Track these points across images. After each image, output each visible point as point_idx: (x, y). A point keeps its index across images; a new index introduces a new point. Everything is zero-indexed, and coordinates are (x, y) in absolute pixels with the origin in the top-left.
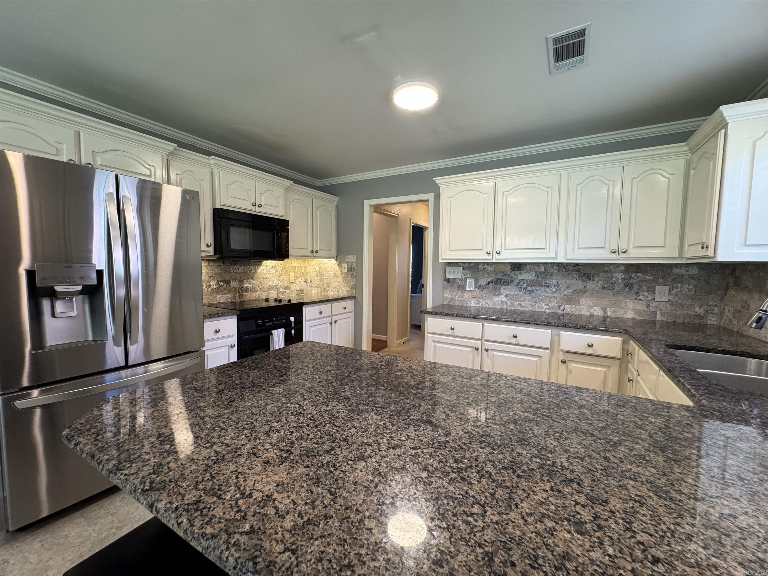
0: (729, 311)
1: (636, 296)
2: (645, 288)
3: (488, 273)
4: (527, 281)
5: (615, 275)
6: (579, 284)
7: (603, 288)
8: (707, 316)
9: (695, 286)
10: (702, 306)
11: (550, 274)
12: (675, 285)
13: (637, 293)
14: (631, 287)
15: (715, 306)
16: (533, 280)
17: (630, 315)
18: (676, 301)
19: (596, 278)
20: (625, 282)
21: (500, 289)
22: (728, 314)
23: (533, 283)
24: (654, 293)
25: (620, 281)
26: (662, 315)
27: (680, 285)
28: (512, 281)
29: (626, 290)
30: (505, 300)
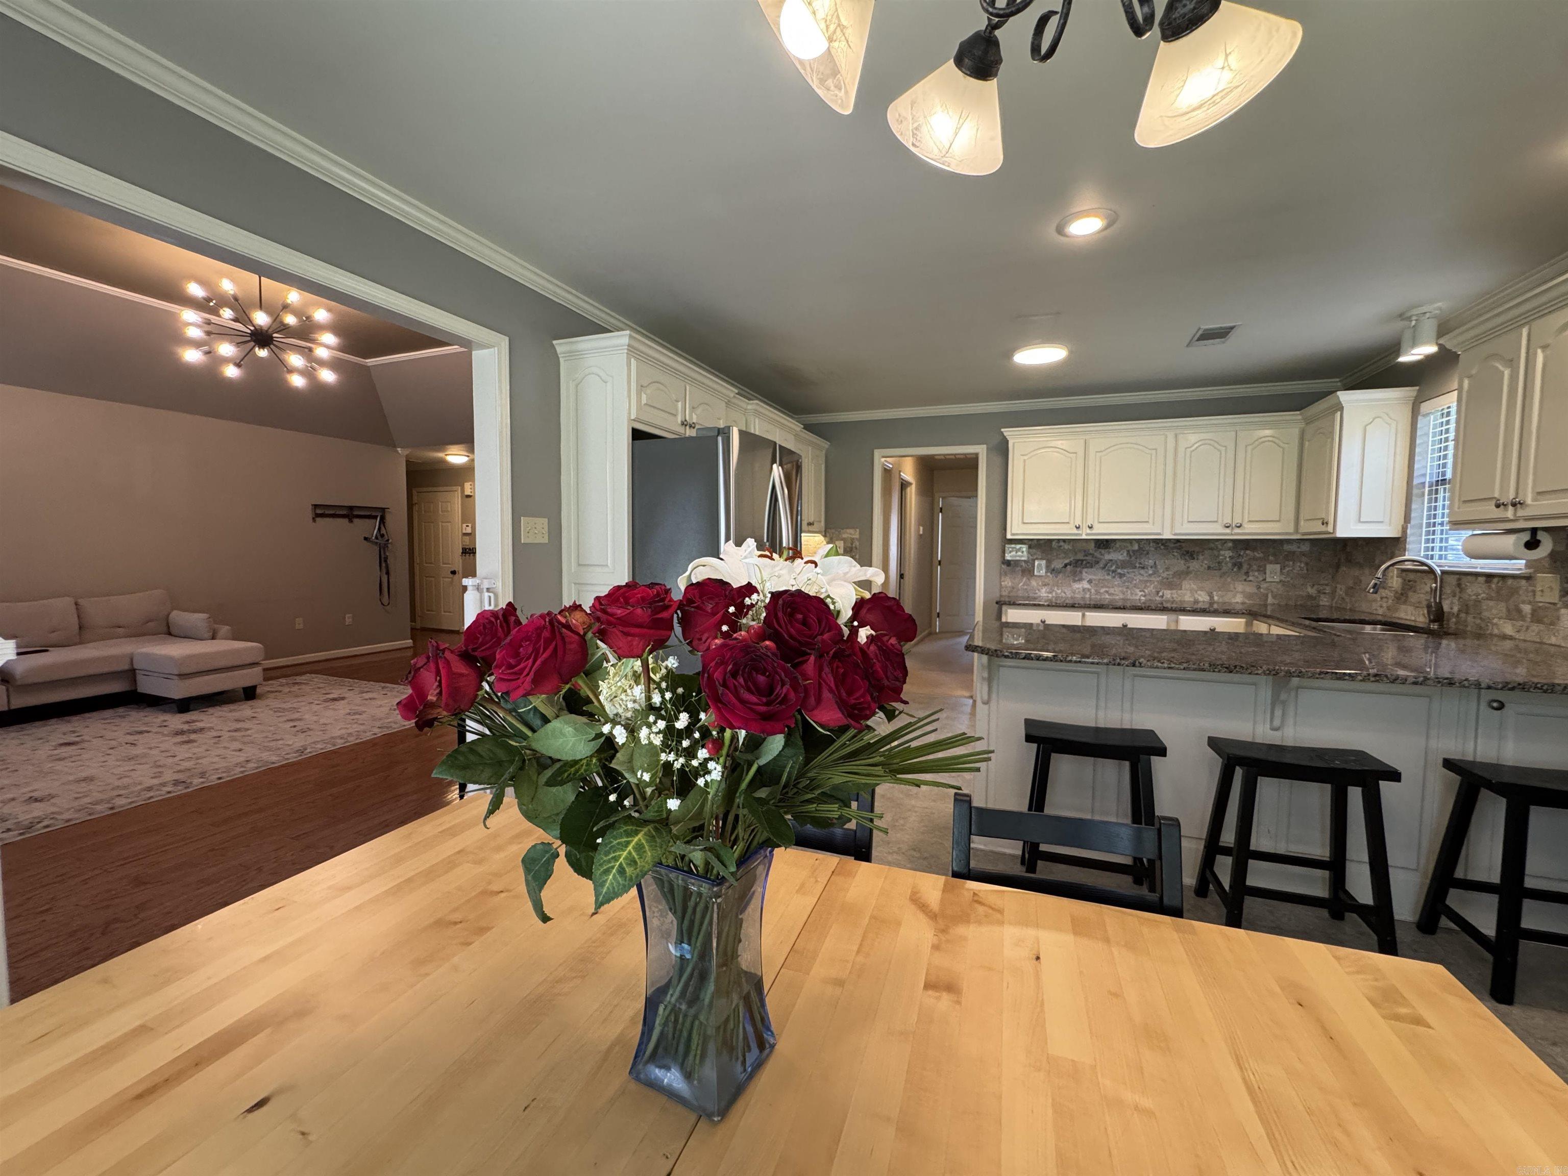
0: (1341, 589)
1: (1245, 577)
2: (1255, 567)
3: (1065, 553)
4: (1116, 561)
5: (1222, 552)
6: (1179, 564)
7: (1209, 568)
8: (1319, 596)
9: (1307, 564)
10: (1314, 585)
11: (1145, 552)
12: (1287, 563)
13: (1247, 574)
14: (1239, 566)
15: (1327, 585)
16: (1123, 561)
17: (1239, 599)
18: (1288, 581)
19: (1201, 557)
20: (1233, 561)
21: (1081, 572)
22: (1341, 591)
23: (1123, 565)
24: (1265, 573)
25: (1228, 559)
26: (1274, 597)
27: (1291, 563)
28: (1097, 562)
29: (1235, 570)
30: (1087, 586)
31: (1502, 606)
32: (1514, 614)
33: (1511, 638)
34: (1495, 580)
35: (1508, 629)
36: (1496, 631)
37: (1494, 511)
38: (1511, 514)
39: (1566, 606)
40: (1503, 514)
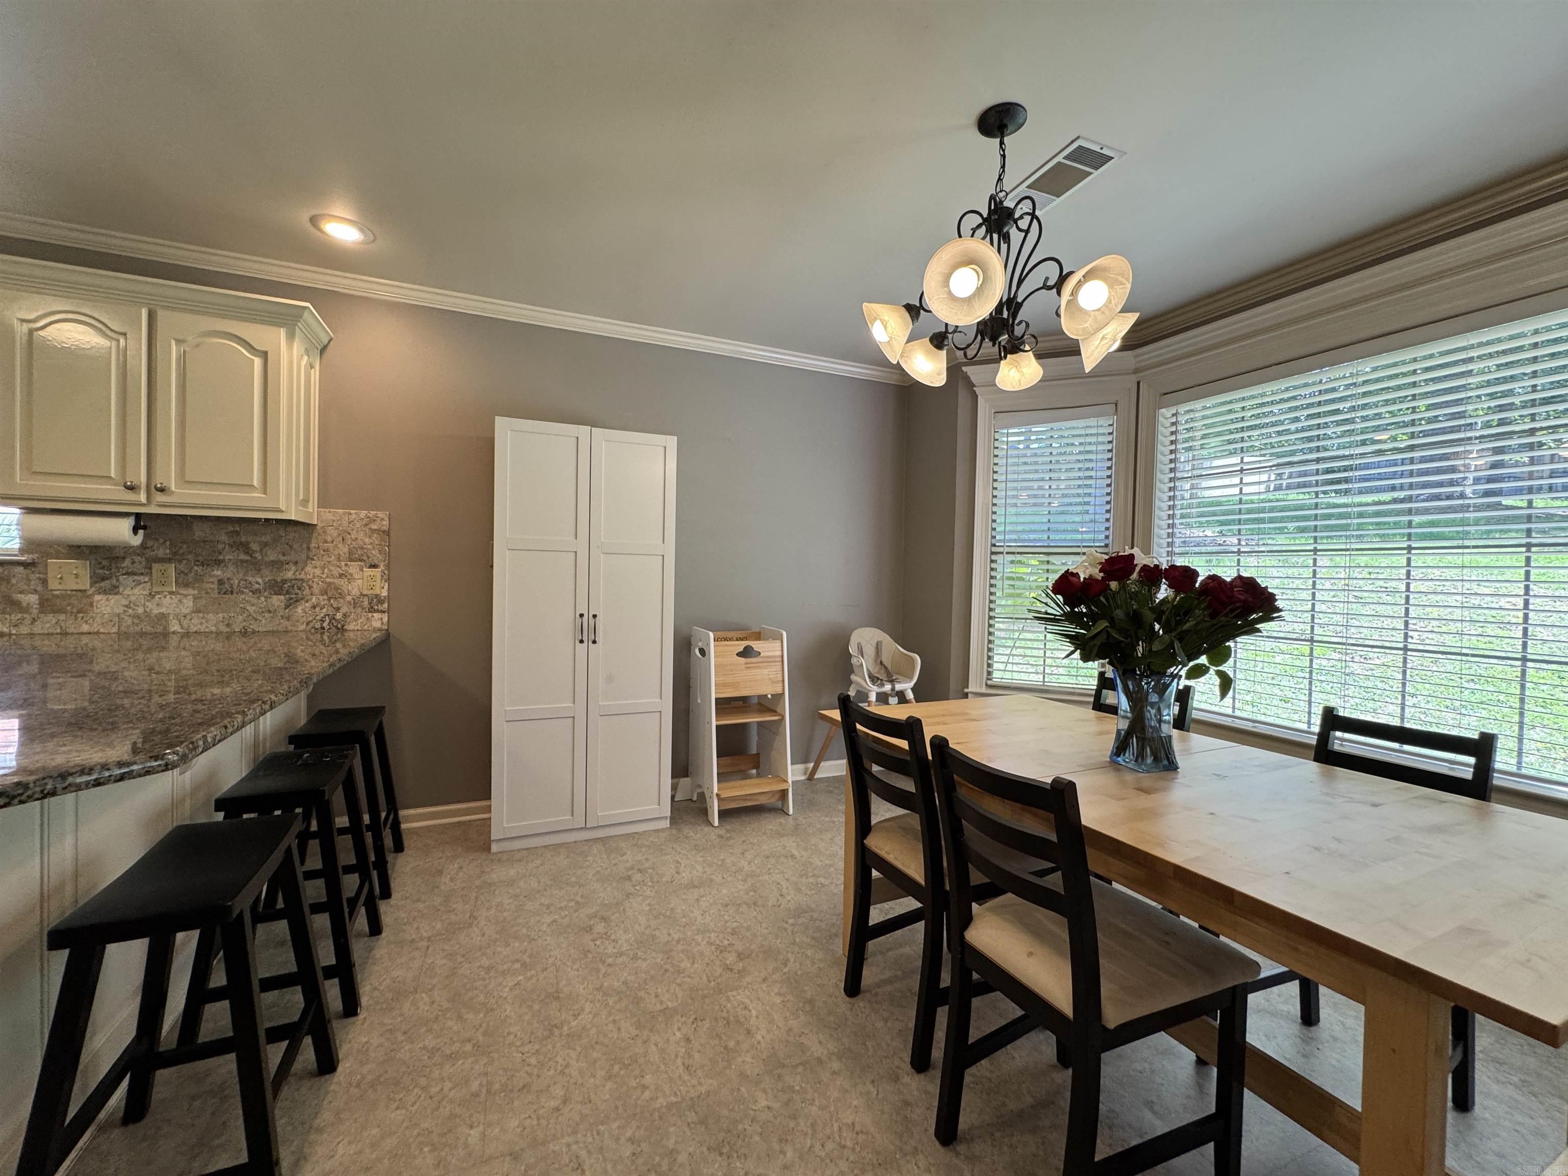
37: (113, 492)
38: (143, 498)
39: (105, 592)
40: (130, 496)
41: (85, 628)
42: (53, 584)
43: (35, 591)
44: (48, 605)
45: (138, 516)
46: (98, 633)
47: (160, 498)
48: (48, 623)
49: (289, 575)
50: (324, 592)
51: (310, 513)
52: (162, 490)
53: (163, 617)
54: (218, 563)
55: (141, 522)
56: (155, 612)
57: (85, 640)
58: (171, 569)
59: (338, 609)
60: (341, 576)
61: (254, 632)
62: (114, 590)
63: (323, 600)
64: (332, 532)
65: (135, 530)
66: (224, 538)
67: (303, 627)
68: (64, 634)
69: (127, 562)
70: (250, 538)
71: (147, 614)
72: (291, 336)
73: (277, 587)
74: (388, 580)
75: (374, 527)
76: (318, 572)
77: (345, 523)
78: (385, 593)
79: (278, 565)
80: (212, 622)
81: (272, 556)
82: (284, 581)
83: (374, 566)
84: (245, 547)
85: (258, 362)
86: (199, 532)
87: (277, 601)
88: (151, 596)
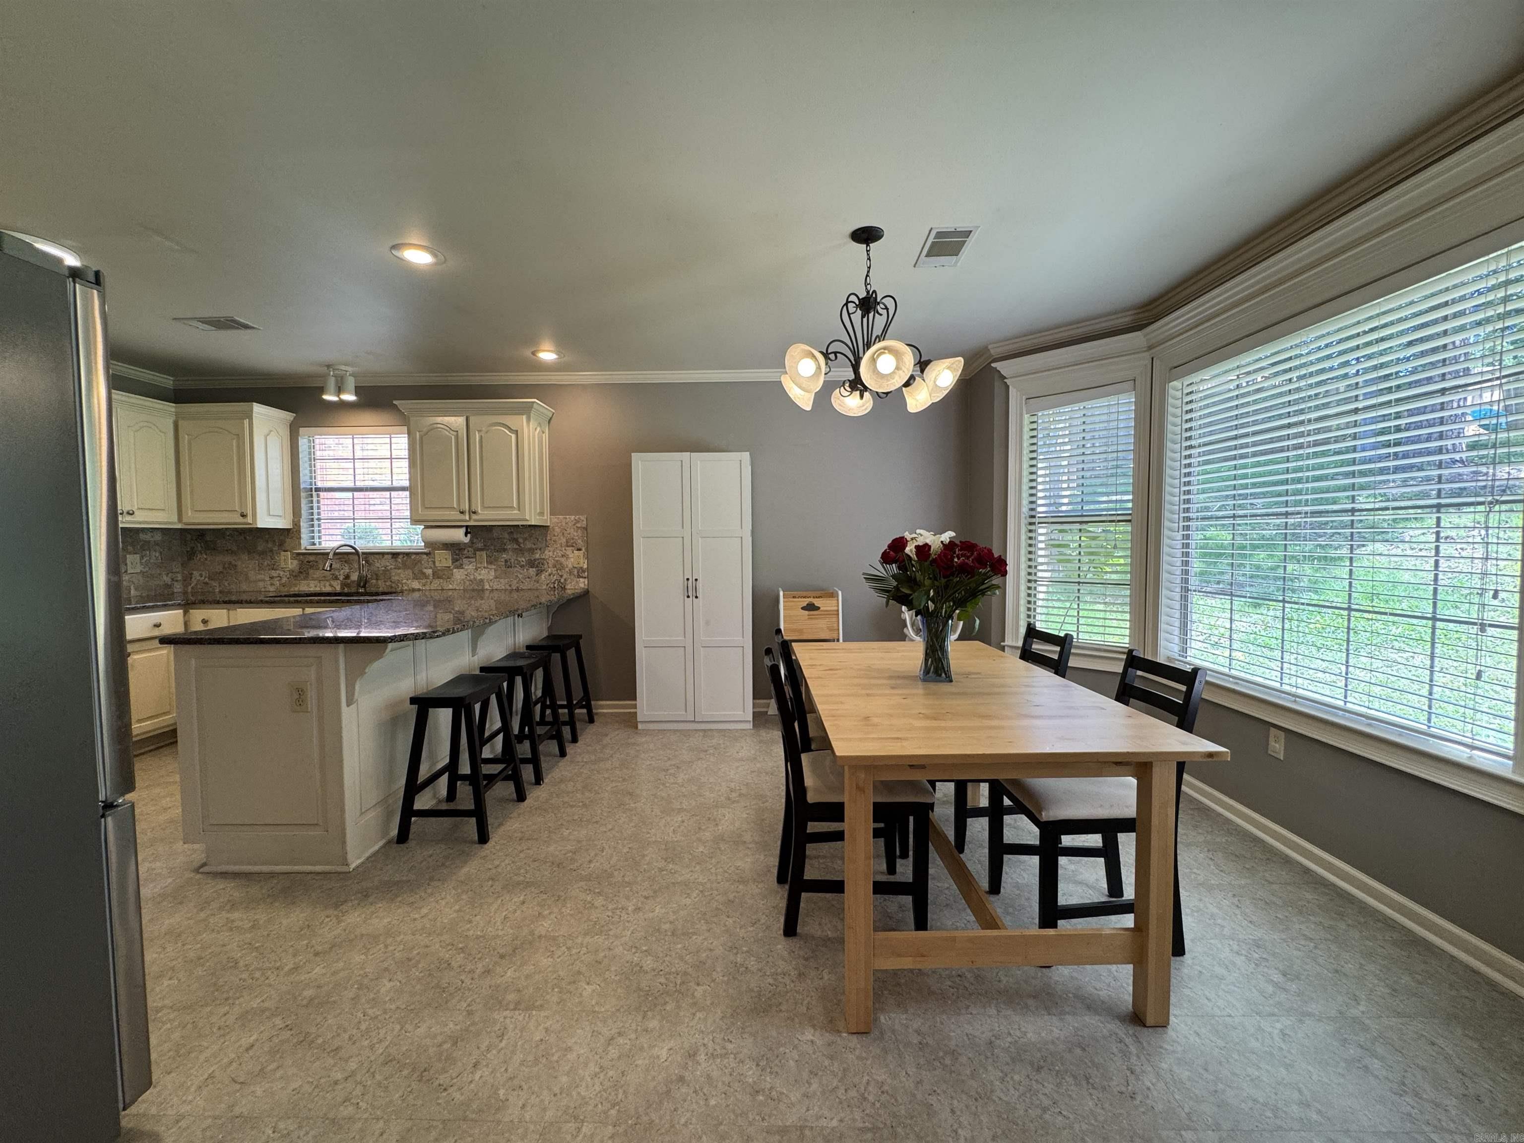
0: (201, 575)
8: (173, 584)
9: (161, 553)
10: (168, 574)
12: (144, 553)
15: (178, 573)
18: (147, 572)
22: (201, 577)
26: (136, 589)
27: (148, 553)
31: (409, 572)
32: (420, 575)
33: (419, 590)
34: (401, 556)
35: (416, 585)
36: (406, 588)
37: (454, 515)
38: (467, 518)
39: (457, 568)
40: (462, 517)
41: (451, 587)
42: (437, 564)
43: (431, 568)
44: (436, 575)
45: (467, 527)
46: (455, 589)
47: (474, 517)
48: (436, 584)
49: (537, 556)
50: (554, 566)
51: (545, 520)
52: (474, 513)
53: (482, 581)
54: (505, 550)
55: (469, 530)
56: (479, 578)
57: (450, 593)
58: (484, 554)
59: (561, 576)
60: (563, 556)
61: (522, 590)
62: (460, 567)
63: (554, 571)
64: (557, 530)
65: (466, 535)
66: (507, 536)
67: (544, 587)
68: (442, 590)
69: (466, 552)
70: (519, 535)
71: (475, 579)
72: (528, 420)
73: (532, 564)
74: (587, 558)
75: (579, 525)
76: (551, 554)
77: (564, 524)
78: (585, 566)
79: (532, 551)
80: (502, 584)
81: (529, 545)
82: (535, 560)
83: (579, 550)
84: (516, 540)
85: (513, 436)
86: (495, 534)
87: (533, 571)
88: (476, 569)
